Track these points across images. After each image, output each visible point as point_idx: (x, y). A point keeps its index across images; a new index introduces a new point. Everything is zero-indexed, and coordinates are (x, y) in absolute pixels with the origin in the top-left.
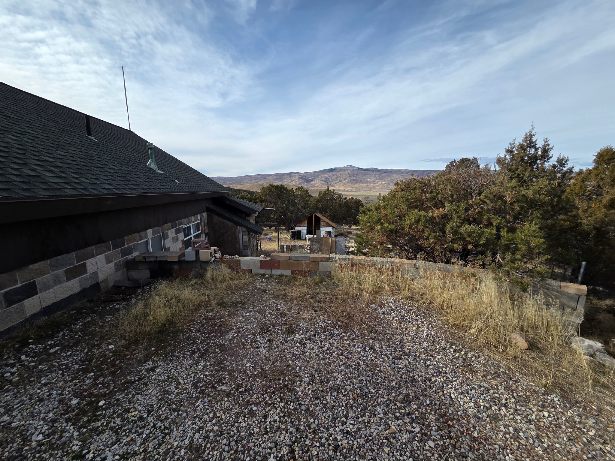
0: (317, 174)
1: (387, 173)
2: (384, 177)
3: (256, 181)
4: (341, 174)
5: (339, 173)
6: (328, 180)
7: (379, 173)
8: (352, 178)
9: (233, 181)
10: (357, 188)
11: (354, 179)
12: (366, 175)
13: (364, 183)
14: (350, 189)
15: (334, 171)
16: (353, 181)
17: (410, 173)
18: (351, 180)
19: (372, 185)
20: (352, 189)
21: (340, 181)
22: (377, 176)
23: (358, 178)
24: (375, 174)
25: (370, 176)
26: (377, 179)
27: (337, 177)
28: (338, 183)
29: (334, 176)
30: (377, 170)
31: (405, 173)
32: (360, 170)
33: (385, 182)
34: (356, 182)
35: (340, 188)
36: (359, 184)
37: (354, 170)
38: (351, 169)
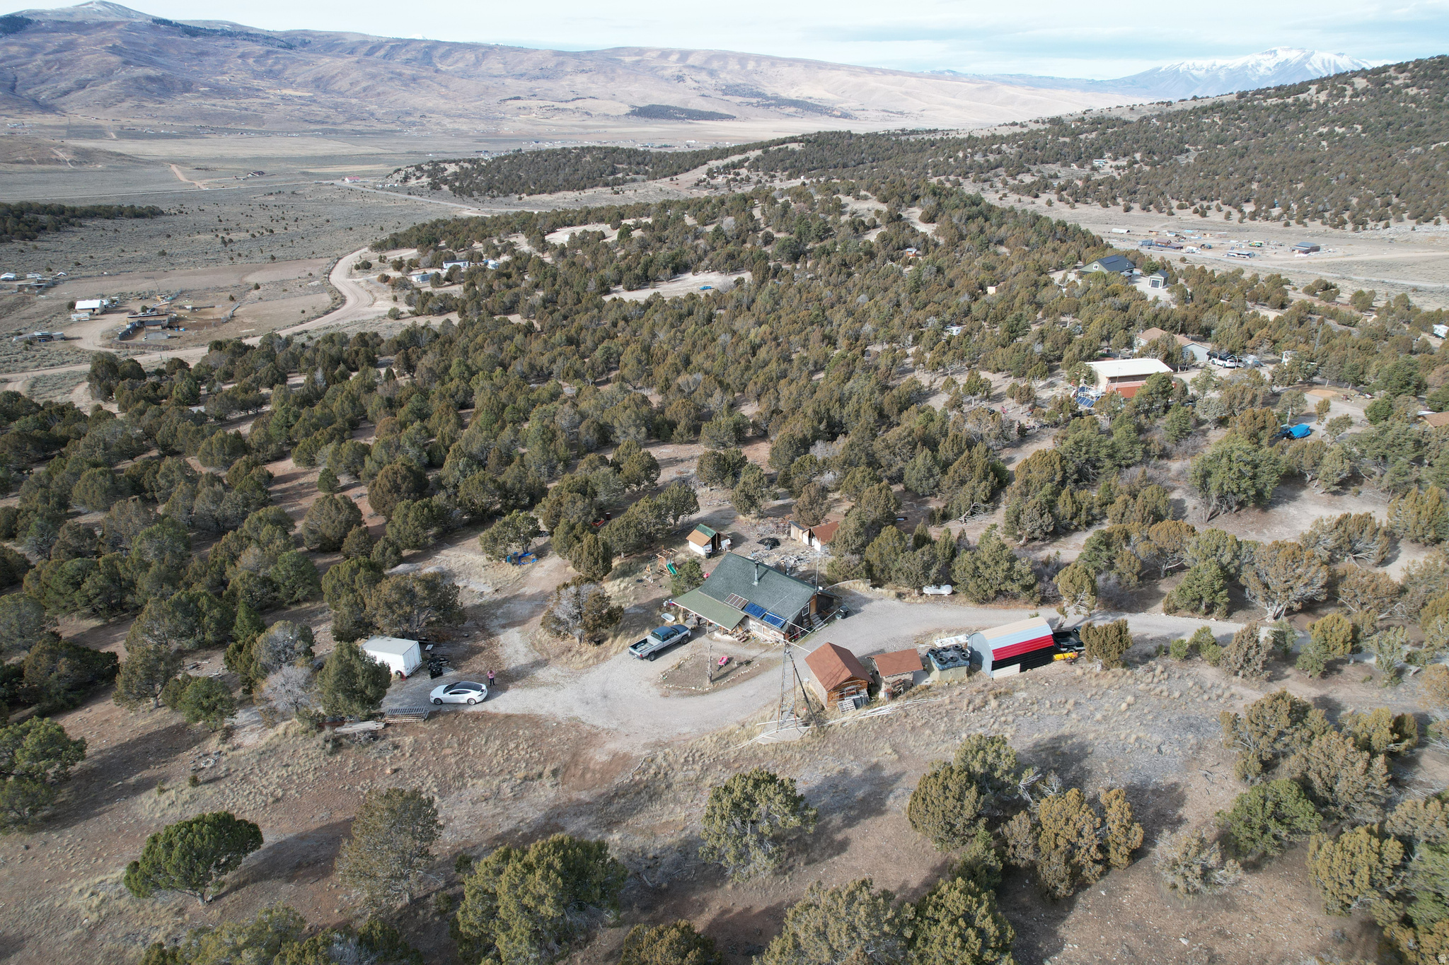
1: (290, 47)
2: (286, 67)
4: (70, 46)
5: (60, 38)
7: (258, 49)
8: (139, 72)
11: (151, 72)
12: (203, 54)
13: (205, 95)
14: (149, 122)
15: (29, 28)
16: (149, 87)
17: (382, 52)
18: (136, 80)
19: (245, 102)
20: (156, 122)
21: (82, 85)
22: (251, 61)
23: (167, 72)
24: (241, 50)
25: (222, 63)
26: (257, 75)
27: (58, 60)
28: (73, 96)
29: (32, 54)
30: (248, 34)
31: (365, 49)
32: (168, 32)
33: (296, 89)
34: (164, 87)
35: (93, 122)
36: (182, 103)
37: (133, 27)
38: (118, 23)
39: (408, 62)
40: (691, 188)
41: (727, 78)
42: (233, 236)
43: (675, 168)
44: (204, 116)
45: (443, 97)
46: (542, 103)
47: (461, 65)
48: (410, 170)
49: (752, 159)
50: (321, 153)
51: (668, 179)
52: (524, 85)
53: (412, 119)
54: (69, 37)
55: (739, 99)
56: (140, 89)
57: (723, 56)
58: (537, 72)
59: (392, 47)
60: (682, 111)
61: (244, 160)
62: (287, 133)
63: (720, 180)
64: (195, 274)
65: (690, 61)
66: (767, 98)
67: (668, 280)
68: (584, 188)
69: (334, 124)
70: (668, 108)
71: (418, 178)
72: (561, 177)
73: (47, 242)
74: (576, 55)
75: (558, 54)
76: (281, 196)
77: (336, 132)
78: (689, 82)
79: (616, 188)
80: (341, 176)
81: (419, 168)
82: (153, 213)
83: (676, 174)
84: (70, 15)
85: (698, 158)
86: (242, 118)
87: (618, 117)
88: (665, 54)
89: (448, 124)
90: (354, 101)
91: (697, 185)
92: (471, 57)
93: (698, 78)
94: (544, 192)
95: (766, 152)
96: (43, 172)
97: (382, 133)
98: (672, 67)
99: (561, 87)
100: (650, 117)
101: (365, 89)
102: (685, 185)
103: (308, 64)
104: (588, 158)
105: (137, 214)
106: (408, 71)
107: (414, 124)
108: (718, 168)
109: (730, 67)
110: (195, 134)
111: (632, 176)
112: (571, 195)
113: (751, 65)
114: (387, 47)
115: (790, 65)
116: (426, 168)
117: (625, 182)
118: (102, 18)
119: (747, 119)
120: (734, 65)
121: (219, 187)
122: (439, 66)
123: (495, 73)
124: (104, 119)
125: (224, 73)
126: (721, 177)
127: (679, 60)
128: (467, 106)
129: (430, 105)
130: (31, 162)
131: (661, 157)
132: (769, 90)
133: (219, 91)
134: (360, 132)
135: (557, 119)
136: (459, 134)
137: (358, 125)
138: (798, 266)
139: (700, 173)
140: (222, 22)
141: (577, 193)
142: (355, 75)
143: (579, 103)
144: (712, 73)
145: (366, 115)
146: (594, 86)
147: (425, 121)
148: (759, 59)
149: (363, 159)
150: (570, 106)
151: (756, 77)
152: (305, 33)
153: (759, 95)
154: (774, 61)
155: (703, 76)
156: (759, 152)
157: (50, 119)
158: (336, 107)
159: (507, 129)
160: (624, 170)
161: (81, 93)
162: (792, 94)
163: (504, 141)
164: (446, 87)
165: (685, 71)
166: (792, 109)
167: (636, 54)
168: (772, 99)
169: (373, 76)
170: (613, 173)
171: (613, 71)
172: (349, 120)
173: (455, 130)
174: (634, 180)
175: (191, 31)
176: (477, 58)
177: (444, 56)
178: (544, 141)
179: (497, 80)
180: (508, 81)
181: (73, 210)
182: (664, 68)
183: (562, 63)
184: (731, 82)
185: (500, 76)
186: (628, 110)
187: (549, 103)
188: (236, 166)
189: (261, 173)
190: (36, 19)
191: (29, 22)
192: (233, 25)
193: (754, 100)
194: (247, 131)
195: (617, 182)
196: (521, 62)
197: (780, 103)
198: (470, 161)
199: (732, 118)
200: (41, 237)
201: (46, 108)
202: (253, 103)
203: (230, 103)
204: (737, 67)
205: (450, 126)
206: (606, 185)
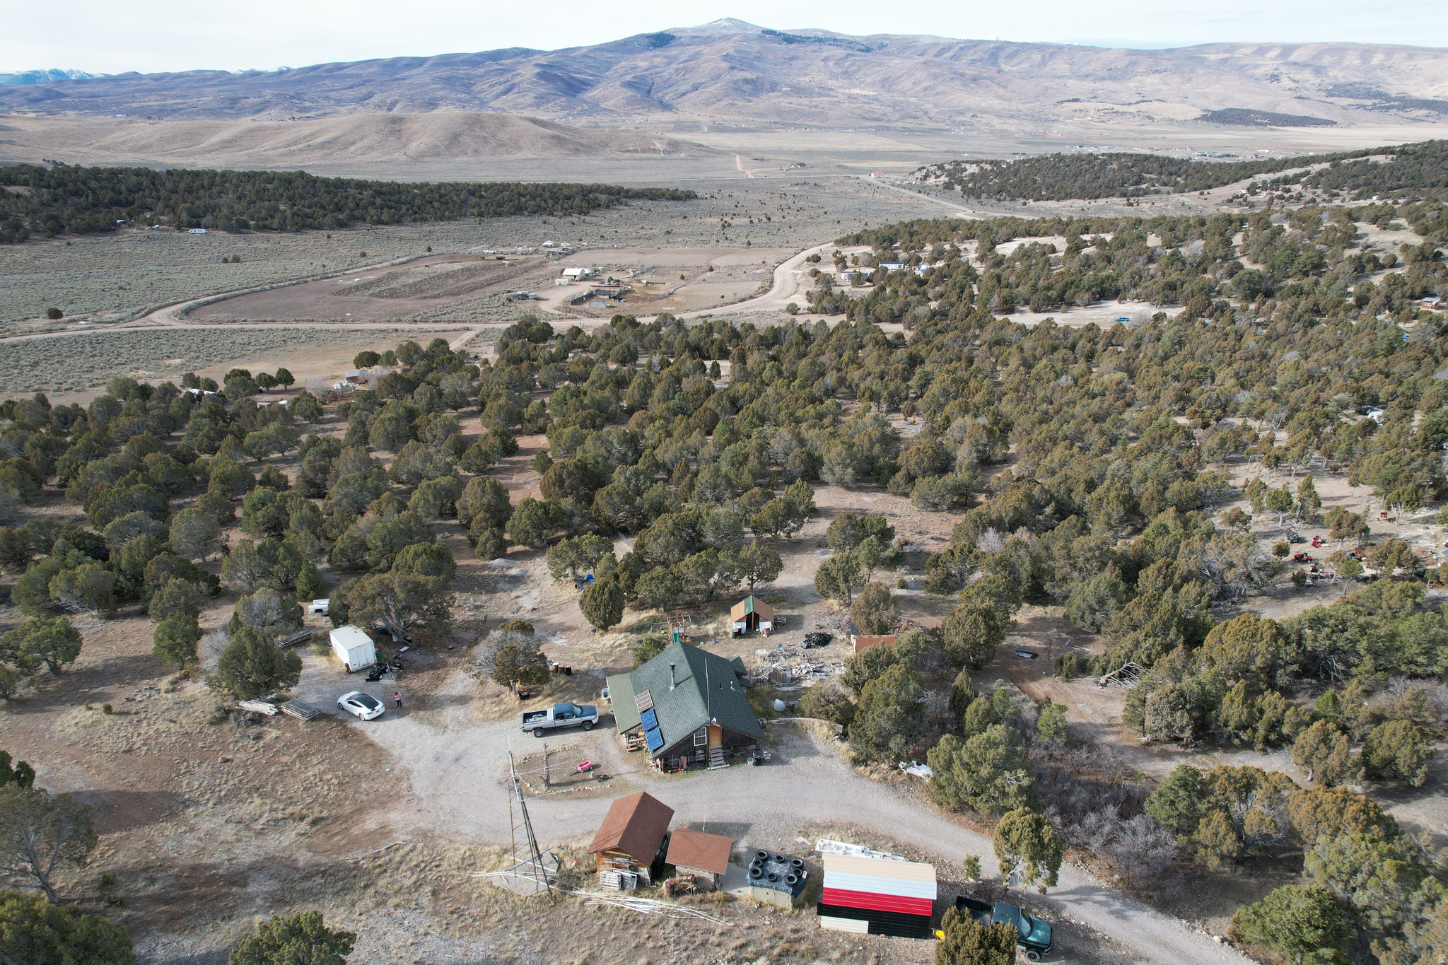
0: (606, 55)
1: (868, 50)
2: (859, 69)
3: (364, 91)
4: (696, 56)
5: (691, 50)
6: (649, 81)
7: (839, 52)
8: (740, 75)
9: (268, 94)
10: (760, 115)
11: (748, 75)
12: (793, 58)
13: (786, 94)
14: (736, 118)
15: (673, 42)
16: (744, 88)
17: (950, 53)
18: (736, 82)
19: (816, 100)
20: (741, 118)
21: (695, 88)
22: (831, 63)
23: (761, 75)
24: (825, 54)
25: (807, 66)
26: (834, 76)
27: (685, 68)
28: (688, 96)
29: (670, 64)
30: (835, 40)
31: (934, 51)
32: (771, 41)
33: (863, 89)
34: (755, 87)
35: (696, 118)
36: (768, 100)
37: (746, 38)
38: (735, 35)
39: (973, 62)
40: (1222, 204)
41: (1338, 75)
42: (735, 222)
43: (1210, 182)
44: (780, 112)
45: (999, 97)
46: (1100, 106)
47: (1025, 65)
48: (932, 169)
49: (1313, 173)
50: (865, 148)
51: (1197, 193)
52: (1089, 85)
53: (963, 118)
54: (698, 49)
55: (1346, 101)
56: (736, 90)
57: (1339, 50)
58: (1105, 73)
59: (961, 48)
60: (1265, 115)
61: (797, 153)
62: (844, 128)
63: (1263, 196)
64: (678, 253)
65: (1294, 57)
66: (1387, 97)
67: (1086, 305)
68: (1097, 197)
69: (889, 121)
70: (1250, 112)
71: (937, 177)
72: (1077, 185)
73: (596, 218)
74: (1153, 54)
75: (1132, 52)
76: (806, 187)
77: (888, 129)
78: (1286, 82)
79: (1132, 200)
80: (868, 172)
81: (941, 167)
82: (689, 196)
83: (1210, 187)
84: (703, 31)
85: (1246, 170)
86: (810, 115)
87: (1184, 123)
88: (1262, 50)
89: (997, 123)
90: (912, 100)
91: (1230, 201)
92: (1037, 57)
93: (1298, 77)
94: (1052, 199)
95: (1333, 166)
96: (641, 159)
97: (931, 132)
98: (1268, 64)
99: (1126, 90)
100: (1223, 122)
101: (925, 89)
102: (1214, 202)
103: (879, 65)
104: (1115, 166)
105: (675, 196)
106: (971, 72)
107: (963, 124)
108: (1264, 182)
109: (1346, 63)
110: (768, 129)
111: (1158, 187)
112: (1079, 203)
113: (1377, 59)
114: (957, 48)
115: (1435, 57)
116: (947, 167)
117: (1146, 193)
118: (725, 32)
119: (1352, 124)
120: (1353, 60)
121: (763, 176)
122: (1003, 66)
123: (1059, 74)
124: (704, 117)
125: (806, 75)
126: (1264, 193)
127: (1278, 57)
128: (1021, 107)
129: (984, 105)
130: (636, 151)
131: (1200, 168)
132: (1395, 88)
133: (798, 91)
134: (910, 130)
135: (1114, 124)
136: (1005, 134)
137: (910, 124)
138: (1252, 306)
139: (1240, 188)
140: (816, 30)
141: (1086, 202)
142: (919, 75)
143: (1143, 106)
144: (1318, 71)
145: (920, 114)
146: (1165, 87)
147: (974, 121)
148: (1391, 51)
149: (900, 156)
150: (1132, 109)
151: (1380, 74)
152: (885, 37)
153: (1379, 95)
154: (1412, 52)
155: (1306, 75)
156: (1326, 165)
157: (667, 116)
158: (894, 105)
159: (1056, 131)
160: (1151, 179)
161: (694, 94)
162: (1430, 93)
163: (1048, 144)
164: (1005, 87)
165: (1283, 69)
166: (1423, 112)
167: (1226, 51)
168: (1396, 99)
169: (936, 77)
170: (1138, 183)
171: (1192, 71)
172: (903, 118)
173: (1002, 131)
174: (1157, 192)
175: (789, 39)
176: (1043, 58)
177: (1010, 57)
178: (1089, 145)
179: (1059, 81)
180: (1071, 82)
181: (628, 191)
182: (1256, 66)
183: (1135, 63)
184: (1342, 81)
185: (1063, 77)
186: (1198, 114)
187: (1109, 106)
188: (787, 158)
189: (802, 165)
190: (678, 35)
191: (673, 38)
192: (825, 32)
193: (1369, 102)
194: (810, 127)
195: (1136, 194)
196: (1089, 63)
197: (1406, 104)
198: (991, 163)
199: (1330, 123)
200: (593, 212)
201: (665, 107)
202: (823, 101)
203: (804, 101)
204: (1357, 62)
205: (998, 127)
206: (1123, 195)
